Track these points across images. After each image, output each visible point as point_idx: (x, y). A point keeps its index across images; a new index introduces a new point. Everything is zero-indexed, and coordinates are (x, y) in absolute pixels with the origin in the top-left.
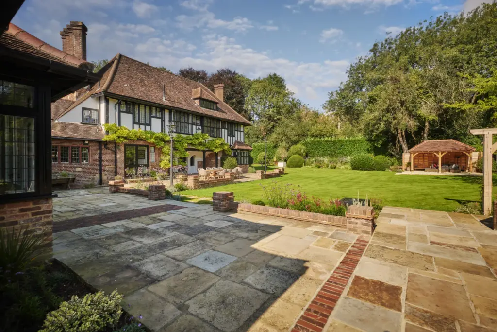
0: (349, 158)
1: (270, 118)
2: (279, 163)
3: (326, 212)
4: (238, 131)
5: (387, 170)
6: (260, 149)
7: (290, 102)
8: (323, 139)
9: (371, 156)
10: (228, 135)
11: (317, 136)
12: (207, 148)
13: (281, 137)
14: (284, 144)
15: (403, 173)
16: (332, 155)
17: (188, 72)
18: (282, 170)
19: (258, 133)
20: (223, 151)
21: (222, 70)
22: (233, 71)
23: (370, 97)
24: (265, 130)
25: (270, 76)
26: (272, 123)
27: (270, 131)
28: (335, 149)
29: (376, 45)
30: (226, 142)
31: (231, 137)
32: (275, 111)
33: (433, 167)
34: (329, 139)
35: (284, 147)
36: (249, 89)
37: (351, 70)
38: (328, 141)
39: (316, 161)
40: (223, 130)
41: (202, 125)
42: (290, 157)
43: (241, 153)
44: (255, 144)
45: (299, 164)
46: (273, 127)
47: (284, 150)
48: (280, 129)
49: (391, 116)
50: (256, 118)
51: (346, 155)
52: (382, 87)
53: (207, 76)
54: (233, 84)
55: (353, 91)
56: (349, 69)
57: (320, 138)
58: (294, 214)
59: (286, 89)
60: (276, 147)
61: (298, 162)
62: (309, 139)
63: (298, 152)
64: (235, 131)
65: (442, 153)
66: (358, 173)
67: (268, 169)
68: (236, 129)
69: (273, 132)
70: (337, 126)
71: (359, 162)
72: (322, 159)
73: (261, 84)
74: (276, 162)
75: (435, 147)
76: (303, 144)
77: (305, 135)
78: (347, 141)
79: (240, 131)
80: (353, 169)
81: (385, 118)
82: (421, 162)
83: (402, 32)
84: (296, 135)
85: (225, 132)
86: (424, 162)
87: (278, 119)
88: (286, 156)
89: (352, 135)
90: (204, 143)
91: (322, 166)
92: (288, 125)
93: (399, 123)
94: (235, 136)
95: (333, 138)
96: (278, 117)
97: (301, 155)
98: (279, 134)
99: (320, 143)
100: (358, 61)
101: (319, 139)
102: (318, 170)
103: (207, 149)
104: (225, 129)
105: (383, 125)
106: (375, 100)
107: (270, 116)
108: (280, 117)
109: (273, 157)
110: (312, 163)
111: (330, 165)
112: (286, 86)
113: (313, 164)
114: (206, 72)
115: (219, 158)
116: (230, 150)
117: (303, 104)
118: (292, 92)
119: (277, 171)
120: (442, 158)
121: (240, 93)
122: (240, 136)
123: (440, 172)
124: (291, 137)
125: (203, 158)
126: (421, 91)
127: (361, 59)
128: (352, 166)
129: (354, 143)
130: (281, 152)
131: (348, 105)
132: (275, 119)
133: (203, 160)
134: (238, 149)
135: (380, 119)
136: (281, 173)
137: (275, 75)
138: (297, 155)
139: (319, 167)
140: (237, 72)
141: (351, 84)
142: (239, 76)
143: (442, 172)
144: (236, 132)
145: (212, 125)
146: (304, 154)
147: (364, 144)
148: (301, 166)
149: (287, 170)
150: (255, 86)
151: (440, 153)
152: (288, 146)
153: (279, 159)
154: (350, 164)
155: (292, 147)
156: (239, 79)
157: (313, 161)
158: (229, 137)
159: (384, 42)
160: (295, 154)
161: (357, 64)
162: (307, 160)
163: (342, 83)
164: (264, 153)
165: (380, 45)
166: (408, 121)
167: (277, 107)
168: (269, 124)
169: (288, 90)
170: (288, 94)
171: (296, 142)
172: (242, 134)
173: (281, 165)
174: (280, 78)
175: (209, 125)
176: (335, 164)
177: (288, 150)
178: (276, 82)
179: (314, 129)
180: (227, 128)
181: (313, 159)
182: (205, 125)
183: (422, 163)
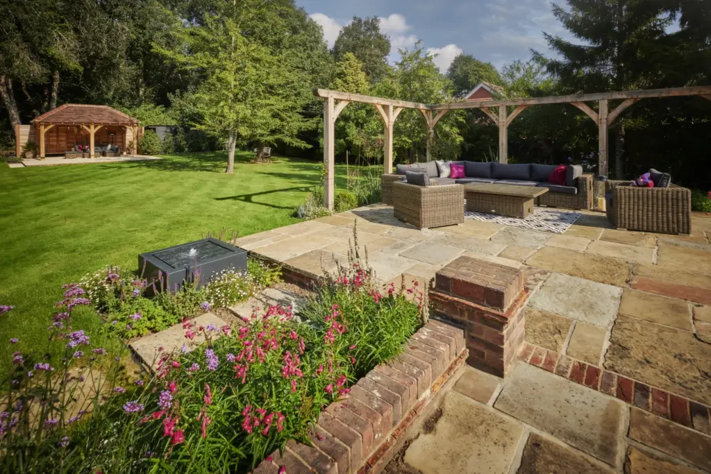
33: (77, 149)
65: (95, 127)
75: (84, 115)
82: (54, 141)
86: (58, 141)
123: (93, 157)
143: (96, 157)
151: (92, 127)
183: (55, 143)
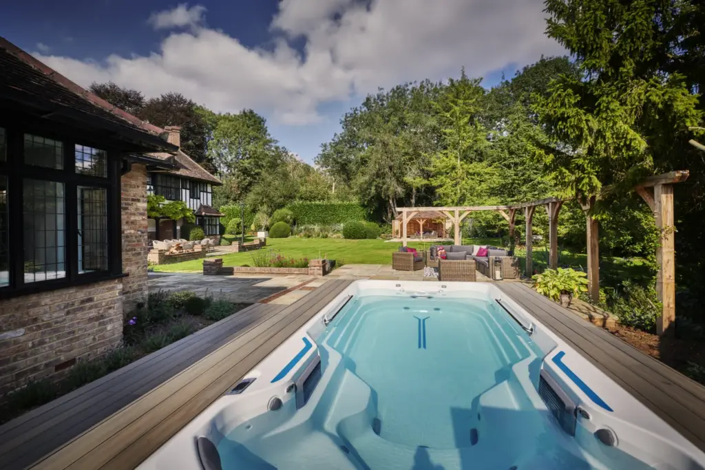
0: (342, 225)
1: (245, 172)
2: (259, 233)
3: (297, 267)
4: (204, 192)
5: (378, 238)
6: (232, 214)
7: (273, 151)
8: (313, 203)
9: (364, 223)
10: (190, 197)
11: (306, 199)
12: (162, 214)
13: (261, 198)
14: (265, 208)
15: (392, 240)
16: (324, 222)
17: (107, 91)
18: (263, 241)
19: (228, 191)
20: (185, 219)
21: (170, 96)
22: (188, 101)
23: (362, 159)
24: (238, 187)
25: (244, 112)
26: (249, 178)
27: (246, 189)
28: (327, 215)
29: (368, 99)
30: (188, 207)
31: (195, 200)
32: (253, 163)
33: (416, 233)
34: (321, 202)
35: (264, 212)
36: (214, 128)
37: (346, 121)
38: (319, 205)
39: (305, 230)
40: (184, 190)
41: (154, 183)
42: (273, 224)
43: (209, 220)
44: (225, 207)
45: (285, 233)
46: (250, 184)
47: (265, 215)
48: (260, 188)
49: (381, 181)
50: (224, 169)
51: (339, 222)
52: (373, 149)
53: (143, 101)
54: (189, 119)
55: (348, 146)
56: (343, 119)
57: (310, 201)
58: (276, 270)
59: (267, 133)
60: (254, 211)
61: (285, 231)
62: (297, 202)
63: (283, 219)
64: (200, 191)
65: (423, 221)
66: (350, 242)
67: (246, 240)
68: (202, 190)
69: (250, 191)
70: (330, 187)
71: (350, 230)
72: (312, 226)
73: (232, 123)
74: (256, 231)
76: (290, 209)
77: (291, 197)
78: (340, 206)
79: (207, 192)
80: (345, 238)
81: (375, 183)
83: (393, 89)
84: (281, 197)
85: (185, 194)
87: (257, 174)
88: (268, 224)
89: (346, 198)
90: (157, 207)
91: (312, 235)
92: (270, 183)
93: (388, 189)
94: (199, 198)
95: (325, 202)
96: (257, 171)
97: (287, 222)
98: (258, 194)
99: (310, 207)
100: (353, 112)
101: (309, 203)
102: (307, 240)
103: (161, 216)
104: (186, 189)
105: (373, 190)
106: (366, 161)
107: (246, 169)
108: (260, 171)
109: (250, 225)
110: (301, 232)
111: (321, 235)
112: (268, 129)
113: (301, 234)
114: (142, 95)
115: (178, 228)
116: (194, 217)
117: (290, 154)
118: (275, 139)
119: (257, 242)
120: (423, 226)
121: (200, 133)
122: (206, 199)
123: (421, 239)
124: (275, 199)
125: (155, 228)
126: (407, 157)
127: (356, 110)
128: (344, 234)
129: (348, 208)
130: (262, 218)
131: (343, 162)
132: (253, 173)
133: (155, 231)
134: (206, 216)
135: (370, 184)
136: (263, 244)
137: (251, 112)
138: (281, 223)
139: (309, 237)
140: (194, 101)
141: (346, 138)
142: (198, 108)
143: (423, 238)
144: (202, 193)
145: (169, 184)
146: (291, 221)
147: (357, 209)
148: (287, 236)
149: (269, 241)
150: (222, 126)
151: (421, 220)
152: (270, 210)
153: (259, 228)
154: (342, 232)
155: (275, 212)
156: (197, 111)
157: (302, 230)
158: (191, 200)
159: (376, 98)
160: (280, 220)
161: (351, 114)
162: (295, 228)
163: (335, 135)
164: (238, 220)
165: (372, 101)
166: (396, 188)
167: (254, 158)
168: (245, 179)
169: (269, 135)
170: (270, 141)
171: (281, 206)
172: (210, 195)
173: (261, 235)
174: (259, 118)
175: (164, 185)
176: (326, 233)
177: (270, 215)
178: (252, 123)
179: (303, 189)
180: (188, 187)
181: (302, 228)
182: (159, 183)
